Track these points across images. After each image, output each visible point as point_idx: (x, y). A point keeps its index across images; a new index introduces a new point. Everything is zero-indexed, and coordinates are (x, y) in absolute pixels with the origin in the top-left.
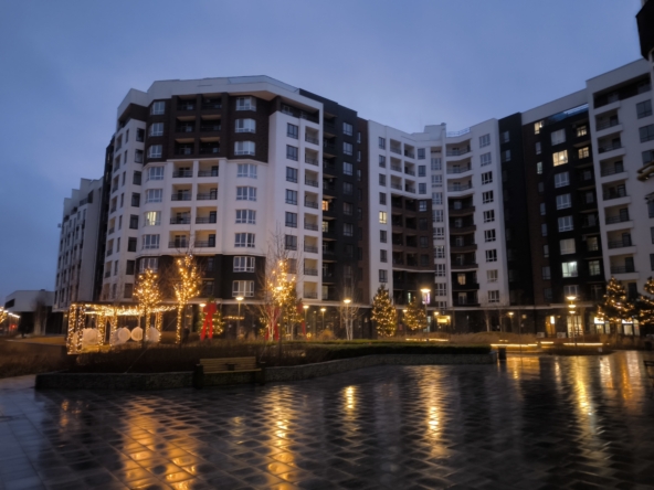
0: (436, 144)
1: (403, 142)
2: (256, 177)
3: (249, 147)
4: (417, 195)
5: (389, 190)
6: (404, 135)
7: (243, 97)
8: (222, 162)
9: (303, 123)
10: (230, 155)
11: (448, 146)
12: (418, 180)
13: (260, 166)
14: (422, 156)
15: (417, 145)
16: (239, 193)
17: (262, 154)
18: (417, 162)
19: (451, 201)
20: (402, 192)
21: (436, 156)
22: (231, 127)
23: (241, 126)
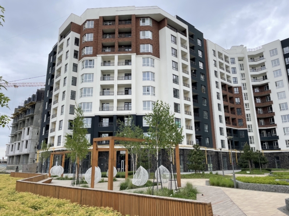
0: (241, 56)
1: (224, 53)
2: (153, 66)
3: (149, 48)
4: (233, 85)
5: (220, 81)
6: (224, 50)
7: (144, 18)
8: (134, 56)
9: (179, 36)
10: (138, 53)
11: (249, 56)
12: (232, 75)
13: (156, 59)
14: (233, 63)
15: (230, 56)
16: (144, 76)
17: (156, 53)
18: (231, 66)
19: (254, 87)
20: (226, 82)
21: (241, 62)
22: (137, 35)
23: (144, 35)
